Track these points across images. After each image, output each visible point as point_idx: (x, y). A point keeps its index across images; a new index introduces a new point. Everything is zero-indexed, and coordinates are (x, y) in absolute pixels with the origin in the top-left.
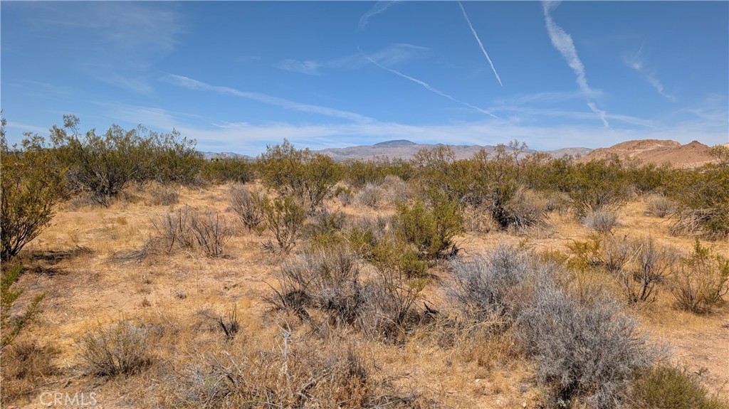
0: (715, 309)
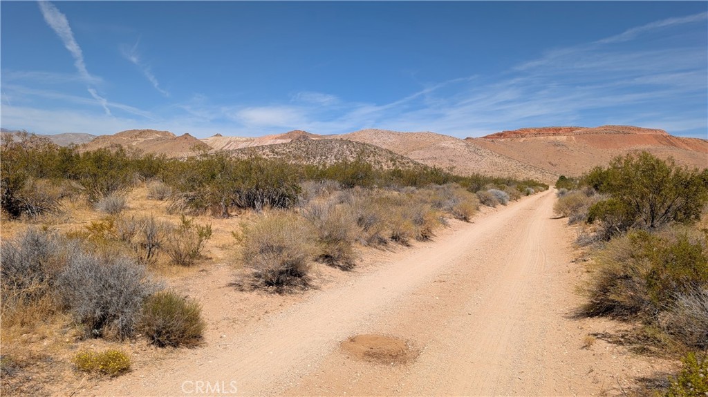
0: (195, 261)
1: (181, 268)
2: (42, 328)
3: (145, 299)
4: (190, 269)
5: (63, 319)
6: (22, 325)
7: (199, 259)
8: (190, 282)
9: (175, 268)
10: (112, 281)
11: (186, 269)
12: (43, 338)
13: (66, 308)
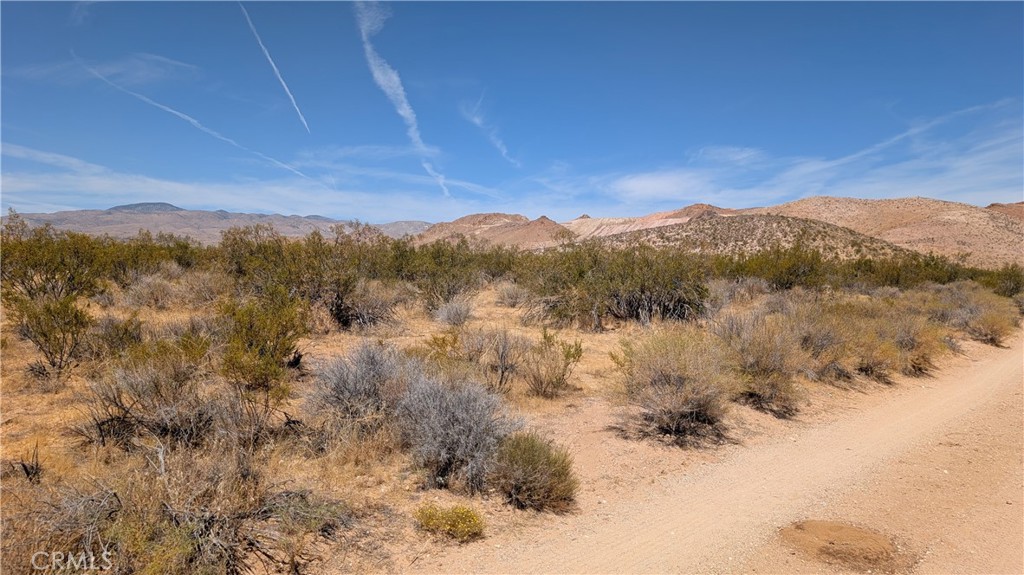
0: (561, 392)
1: (542, 400)
2: (378, 470)
3: (500, 441)
4: (554, 403)
5: (403, 460)
6: (357, 464)
7: (564, 389)
8: (555, 420)
9: (534, 401)
10: (460, 415)
11: (549, 402)
12: (380, 482)
13: (405, 446)
